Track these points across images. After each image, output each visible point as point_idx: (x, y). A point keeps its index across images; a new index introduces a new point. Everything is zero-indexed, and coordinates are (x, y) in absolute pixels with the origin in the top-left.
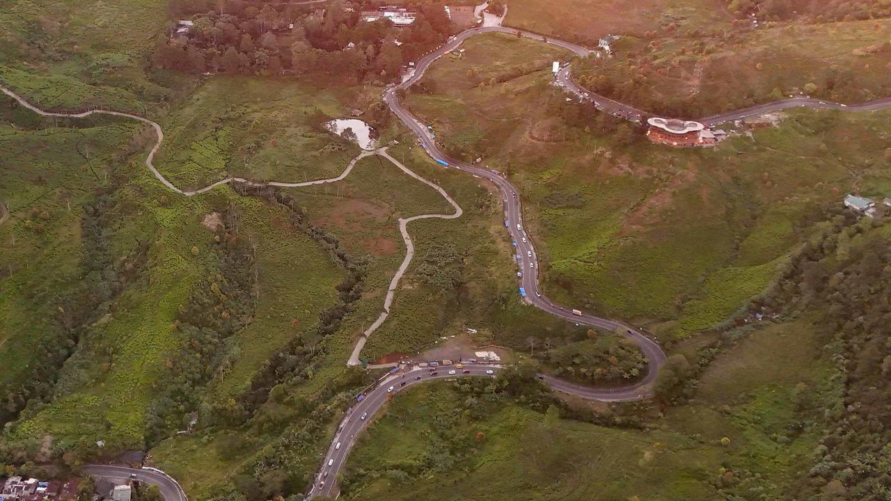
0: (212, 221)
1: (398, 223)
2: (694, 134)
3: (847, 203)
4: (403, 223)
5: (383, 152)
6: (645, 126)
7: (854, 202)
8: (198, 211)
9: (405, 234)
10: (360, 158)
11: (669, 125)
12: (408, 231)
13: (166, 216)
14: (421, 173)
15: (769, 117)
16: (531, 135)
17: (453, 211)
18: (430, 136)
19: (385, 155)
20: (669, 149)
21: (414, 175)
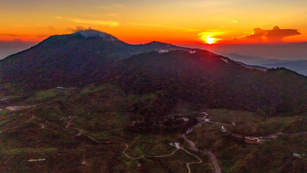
0: (139, 165)
1: (186, 165)
2: (256, 140)
3: (294, 155)
4: (188, 165)
5: (182, 148)
6: (245, 138)
7: (296, 155)
8: (136, 163)
9: (188, 167)
10: (177, 150)
11: (250, 138)
12: (189, 166)
13: (128, 163)
14: (191, 152)
15: (273, 137)
16: (218, 143)
17: (200, 161)
18: (194, 144)
19: (183, 149)
20: (251, 144)
21: (190, 153)
